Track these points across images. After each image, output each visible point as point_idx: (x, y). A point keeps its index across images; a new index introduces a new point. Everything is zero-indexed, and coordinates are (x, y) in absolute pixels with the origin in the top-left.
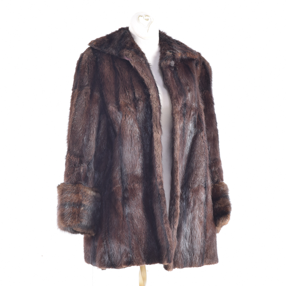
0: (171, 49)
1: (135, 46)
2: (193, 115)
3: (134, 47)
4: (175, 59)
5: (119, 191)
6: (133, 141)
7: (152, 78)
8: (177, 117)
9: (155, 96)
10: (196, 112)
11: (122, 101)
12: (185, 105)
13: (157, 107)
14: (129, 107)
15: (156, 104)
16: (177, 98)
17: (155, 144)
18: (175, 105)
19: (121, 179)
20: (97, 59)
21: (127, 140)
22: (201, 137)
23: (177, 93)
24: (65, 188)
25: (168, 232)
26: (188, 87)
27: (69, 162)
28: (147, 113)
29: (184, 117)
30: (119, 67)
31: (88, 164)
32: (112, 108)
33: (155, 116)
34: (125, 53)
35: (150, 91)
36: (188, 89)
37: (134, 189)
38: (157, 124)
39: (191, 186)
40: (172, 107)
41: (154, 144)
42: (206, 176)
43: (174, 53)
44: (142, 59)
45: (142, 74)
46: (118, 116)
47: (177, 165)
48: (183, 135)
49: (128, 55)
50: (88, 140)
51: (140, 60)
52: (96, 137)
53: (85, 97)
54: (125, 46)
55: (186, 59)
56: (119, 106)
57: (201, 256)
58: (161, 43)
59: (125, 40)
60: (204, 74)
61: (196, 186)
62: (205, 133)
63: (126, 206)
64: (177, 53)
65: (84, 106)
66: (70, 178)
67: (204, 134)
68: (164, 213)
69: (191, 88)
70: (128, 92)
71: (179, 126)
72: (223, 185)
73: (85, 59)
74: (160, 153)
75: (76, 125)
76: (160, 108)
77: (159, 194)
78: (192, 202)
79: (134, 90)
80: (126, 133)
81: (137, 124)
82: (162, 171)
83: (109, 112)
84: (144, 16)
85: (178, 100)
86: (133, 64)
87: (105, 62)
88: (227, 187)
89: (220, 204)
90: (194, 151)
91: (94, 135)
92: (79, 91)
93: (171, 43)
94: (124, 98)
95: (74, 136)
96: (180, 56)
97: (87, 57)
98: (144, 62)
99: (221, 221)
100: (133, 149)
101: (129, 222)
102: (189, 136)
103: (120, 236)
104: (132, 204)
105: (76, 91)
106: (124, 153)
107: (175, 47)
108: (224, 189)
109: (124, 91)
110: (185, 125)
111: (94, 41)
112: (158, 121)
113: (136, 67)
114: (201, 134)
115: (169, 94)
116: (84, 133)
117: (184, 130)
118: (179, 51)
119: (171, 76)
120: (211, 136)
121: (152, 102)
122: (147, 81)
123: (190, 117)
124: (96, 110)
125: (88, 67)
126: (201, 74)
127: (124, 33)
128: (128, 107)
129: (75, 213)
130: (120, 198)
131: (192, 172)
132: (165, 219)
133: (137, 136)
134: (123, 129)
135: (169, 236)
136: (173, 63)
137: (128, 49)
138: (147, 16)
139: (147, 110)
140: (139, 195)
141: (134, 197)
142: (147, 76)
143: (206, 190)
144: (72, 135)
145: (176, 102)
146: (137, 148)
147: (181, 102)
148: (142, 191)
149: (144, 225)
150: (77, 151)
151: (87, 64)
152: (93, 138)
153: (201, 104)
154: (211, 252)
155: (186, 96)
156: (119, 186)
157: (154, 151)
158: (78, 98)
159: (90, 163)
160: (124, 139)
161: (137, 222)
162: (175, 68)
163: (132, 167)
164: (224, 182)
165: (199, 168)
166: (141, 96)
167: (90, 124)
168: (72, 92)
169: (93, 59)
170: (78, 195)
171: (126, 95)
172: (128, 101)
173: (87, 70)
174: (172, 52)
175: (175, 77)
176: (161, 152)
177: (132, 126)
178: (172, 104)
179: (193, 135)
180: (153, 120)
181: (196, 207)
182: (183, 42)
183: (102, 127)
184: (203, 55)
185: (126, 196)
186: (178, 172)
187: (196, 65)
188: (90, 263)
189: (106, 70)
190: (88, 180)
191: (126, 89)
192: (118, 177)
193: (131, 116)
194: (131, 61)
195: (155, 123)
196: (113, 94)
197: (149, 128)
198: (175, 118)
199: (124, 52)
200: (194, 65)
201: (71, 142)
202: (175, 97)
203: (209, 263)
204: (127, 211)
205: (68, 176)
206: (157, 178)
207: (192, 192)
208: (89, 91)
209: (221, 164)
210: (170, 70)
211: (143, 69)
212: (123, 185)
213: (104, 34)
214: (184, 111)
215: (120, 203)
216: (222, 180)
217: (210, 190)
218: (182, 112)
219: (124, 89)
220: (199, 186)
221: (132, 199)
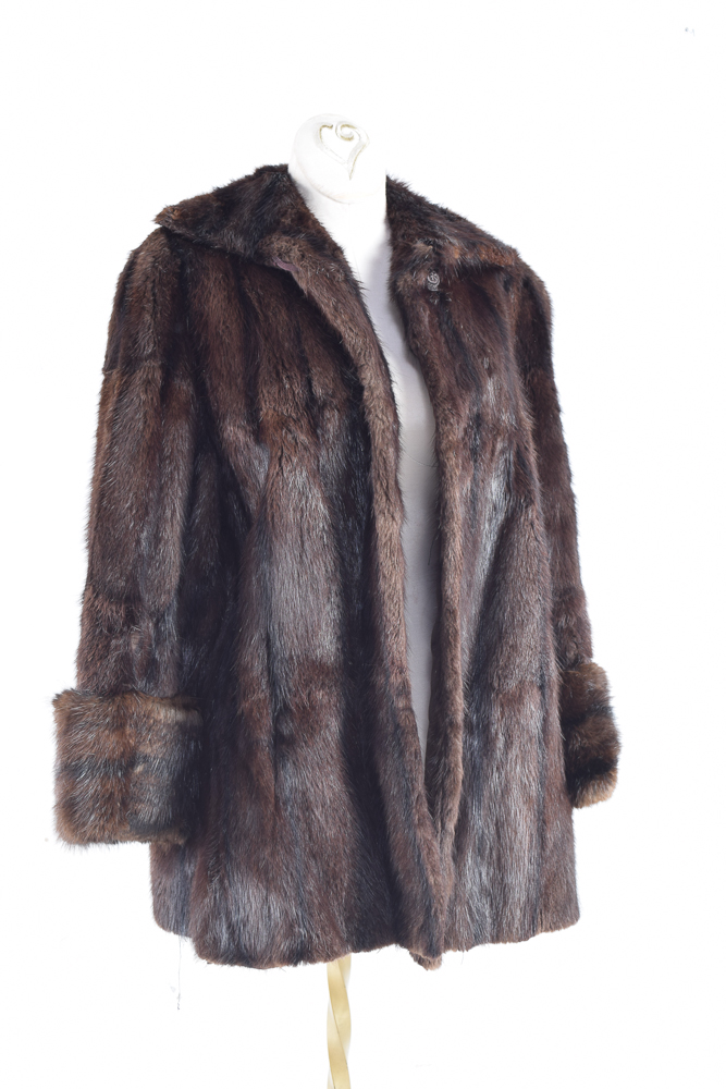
0: (429, 234)
1: (310, 222)
2: (503, 452)
3: (308, 228)
4: (444, 267)
5: (261, 714)
6: (307, 545)
7: (370, 329)
8: (453, 462)
9: (380, 391)
10: (510, 442)
11: (267, 410)
12: (478, 420)
13: (388, 428)
14: (293, 429)
15: (385, 419)
16: (452, 399)
17: (382, 554)
18: (446, 421)
19: (269, 672)
20: (182, 267)
21: (286, 544)
22: (526, 523)
23: (454, 382)
24: (76, 711)
25: (428, 853)
26: (486, 360)
27: (92, 619)
28: (351, 450)
29: (475, 461)
30: (257, 293)
31: (158, 621)
32: (234, 432)
33: (380, 459)
34: (276, 245)
35: (363, 376)
36: (486, 366)
37: (313, 708)
38: (387, 487)
39: (496, 685)
40: (437, 429)
41: (378, 556)
42: (544, 651)
43: (439, 247)
44: (333, 267)
45: (336, 317)
46: (256, 458)
47: (455, 621)
48: (472, 523)
49: (288, 252)
50: (156, 539)
51: (328, 270)
52: (182, 531)
53: (143, 397)
54: (278, 222)
55: (477, 268)
56: (258, 427)
57: (528, 908)
58: (392, 215)
59: (276, 205)
60: (529, 316)
61: (512, 684)
62: (540, 510)
63: (284, 766)
64: (447, 244)
65: (140, 425)
66: (95, 674)
67: (535, 513)
68: (413, 790)
69: (497, 362)
70: (288, 377)
71: (458, 493)
72: (594, 674)
73: (144, 266)
74: (399, 586)
75: (114, 492)
76: (398, 431)
77: (397, 726)
78: (500, 735)
79: (309, 371)
80: (281, 517)
81: (320, 487)
82: (407, 645)
83: (224, 445)
84: (339, 127)
85: (455, 406)
86: (303, 285)
87: (209, 279)
88: (604, 678)
89: (587, 737)
90: (506, 568)
91: (175, 522)
92: (123, 375)
93: (428, 215)
94: (275, 400)
95: (108, 529)
96: (457, 256)
97: (150, 259)
98: (340, 277)
99: (591, 790)
100: (306, 573)
101: (298, 817)
102: (490, 520)
103: (266, 866)
104: (306, 759)
105: (115, 374)
106: (277, 586)
107: (442, 229)
108: (598, 686)
109: (274, 375)
110: (477, 486)
111: (173, 208)
112: (392, 476)
113: (315, 293)
114: (526, 512)
115: (426, 382)
116: (141, 518)
117: (473, 502)
118: (455, 241)
119: (429, 322)
120: (555, 516)
121: (370, 412)
122: (352, 339)
123: (491, 460)
124: (180, 439)
125: (154, 295)
126: (521, 316)
127: (273, 183)
128: (290, 431)
129: (112, 794)
130: (264, 738)
131: (500, 638)
132: (418, 811)
133: (321, 526)
134: (272, 506)
135: (433, 867)
136: (434, 281)
137: (285, 233)
138: (348, 126)
139: (354, 440)
140: (327, 726)
141: (312, 736)
142: (351, 325)
143: (543, 695)
144: (102, 526)
145: (449, 410)
146: (322, 568)
147: (466, 411)
148: (339, 712)
149: (345, 825)
150: (118, 579)
151: (150, 286)
152: (172, 533)
153: (523, 414)
154: (559, 891)
155: (480, 389)
156: (262, 696)
157: (378, 581)
158: (119, 401)
159: (163, 616)
160: (276, 537)
161: (322, 820)
162: (442, 297)
163: (305, 634)
164: (594, 660)
165: (522, 625)
166: (334, 392)
167: (161, 489)
168: (102, 377)
169: (169, 266)
170: (123, 733)
171: (282, 388)
172: (287, 410)
173: (149, 306)
174: (434, 244)
175: (444, 327)
176: (403, 583)
177: (302, 494)
178: (437, 418)
179: (501, 517)
180: (373, 473)
181: (514, 752)
182: (463, 215)
183: (203, 495)
184: (526, 257)
185: (286, 732)
186: (459, 646)
187: (507, 289)
188: (170, 930)
189: (215, 302)
190: (159, 672)
191: (280, 368)
192: (257, 667)
193: (301, 460)
194: (298, 272)
195: (382, 485)
196: (236, 385)
197: (362, 499)
198: (445, 466)
199: (272, 243)
200: (501, 288)
201: (98, 548)
202: (446, 394)
203: (554, 926)
204: (291, 780)
205: (87, 668)
206: (390, 670)
207: (502, 706)
208: (158, 375)
209: (585, 605)
210: (427, 302)
211: (339, 301)
212: (273, 694)
213: (206, 188)
214: (475, 439)
215: (264, 755)
216: (590, 654)
217: (555, 695)
218: (470, 444)
219: (275, 367)
220: (522, 682)
221: (305, 742)
